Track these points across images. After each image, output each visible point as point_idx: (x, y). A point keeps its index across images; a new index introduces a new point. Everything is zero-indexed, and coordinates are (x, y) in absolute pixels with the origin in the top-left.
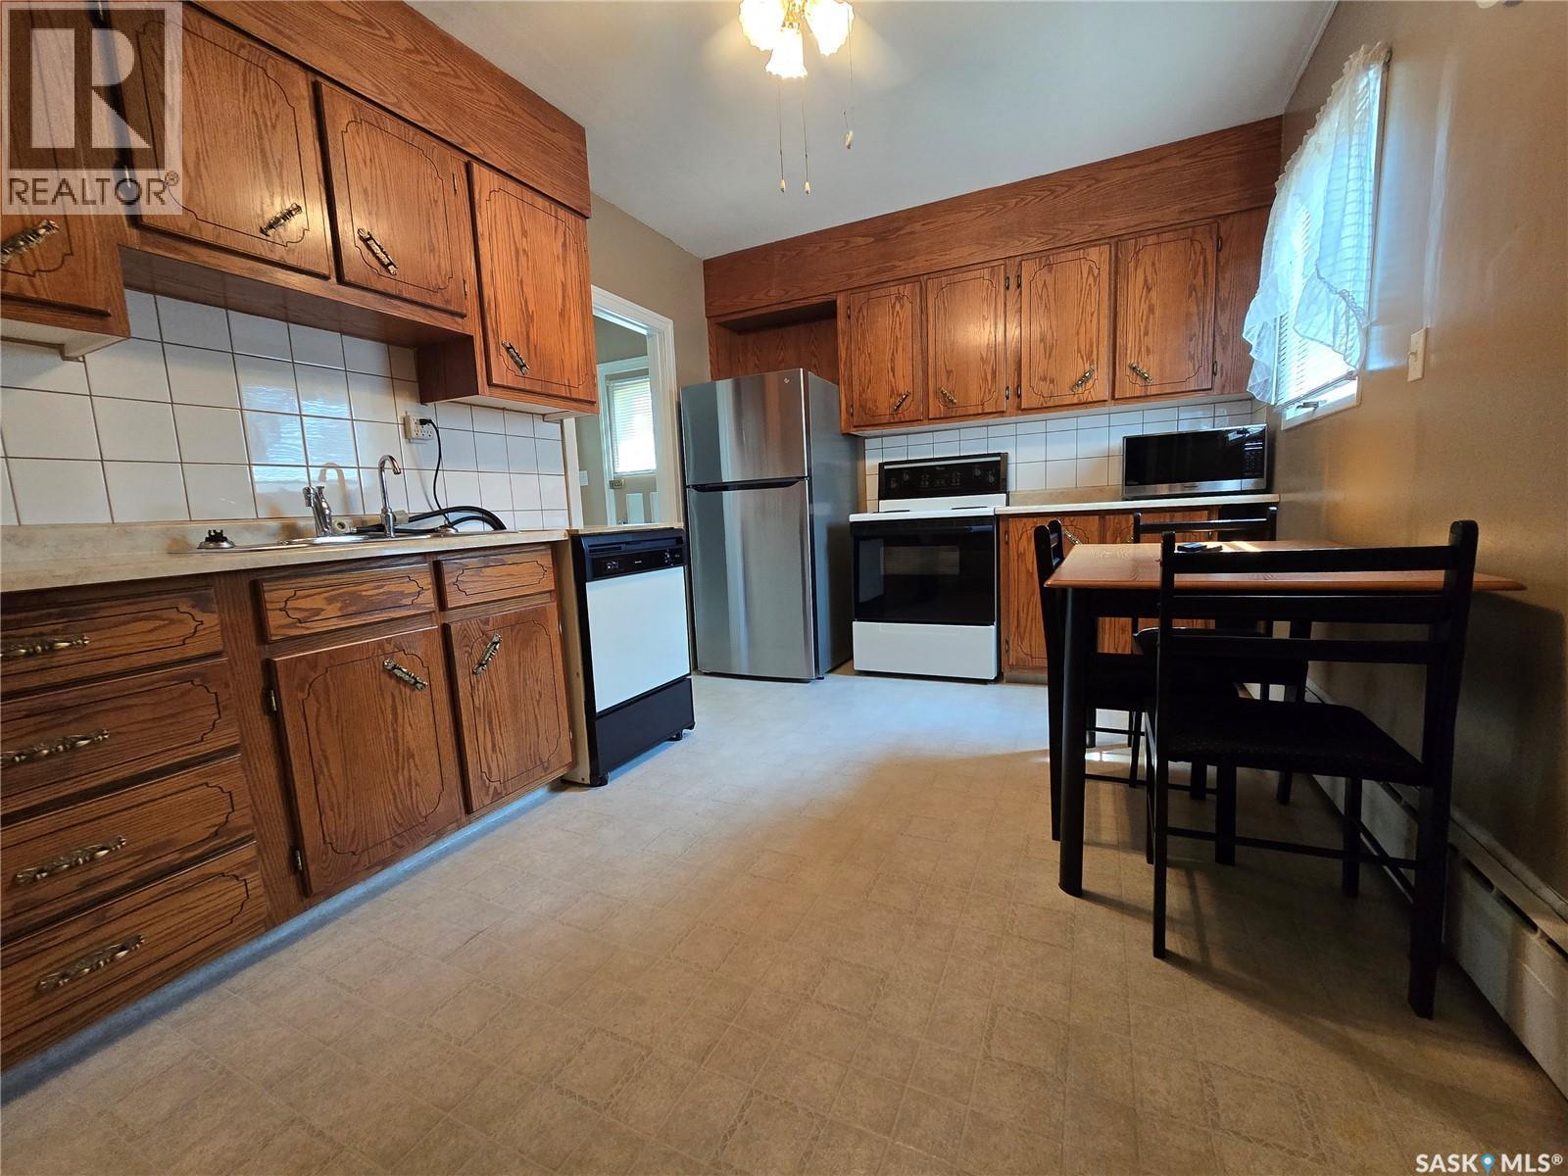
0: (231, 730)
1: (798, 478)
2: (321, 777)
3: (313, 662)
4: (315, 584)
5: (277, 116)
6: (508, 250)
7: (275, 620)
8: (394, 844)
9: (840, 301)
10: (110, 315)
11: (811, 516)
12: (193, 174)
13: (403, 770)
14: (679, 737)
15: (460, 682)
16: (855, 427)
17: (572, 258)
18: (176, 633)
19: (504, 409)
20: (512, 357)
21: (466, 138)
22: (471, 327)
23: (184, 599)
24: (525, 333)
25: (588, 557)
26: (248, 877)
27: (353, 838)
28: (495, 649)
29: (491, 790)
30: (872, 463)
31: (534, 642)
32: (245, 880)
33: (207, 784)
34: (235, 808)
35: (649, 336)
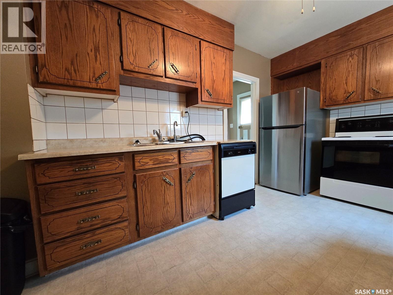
0: (125, 192)
1: (301, 125)
2: (145, 207)
3: (145, 176)
4: (147, 155)
5: (154, 38)
6: (209, 63)
7: (137, 164)
8: (162, 227)
9: (323, 62)
10: (116, 91)
11: (305, 138)
12: (134, 55)
13: (166, 207)
14: (249, 208)
15: (183, 184)
16: (326, 106)
17: (228, 63)
18: (114, 166)
19: (207, 108)
20: (208, 93)
21: (200, 34)
22: (198, 86)
23: (117, 158)
24: (212, 86)
25: (223, 151)
26: (126, 230)
27: (151, 224)
28: (193, 176)
29: (189, 216)
30: (333, 119)
31: (205, 174)
32: (125, 231)
33: (118, 205)
34: (124, 212)
35: (252, 84)
